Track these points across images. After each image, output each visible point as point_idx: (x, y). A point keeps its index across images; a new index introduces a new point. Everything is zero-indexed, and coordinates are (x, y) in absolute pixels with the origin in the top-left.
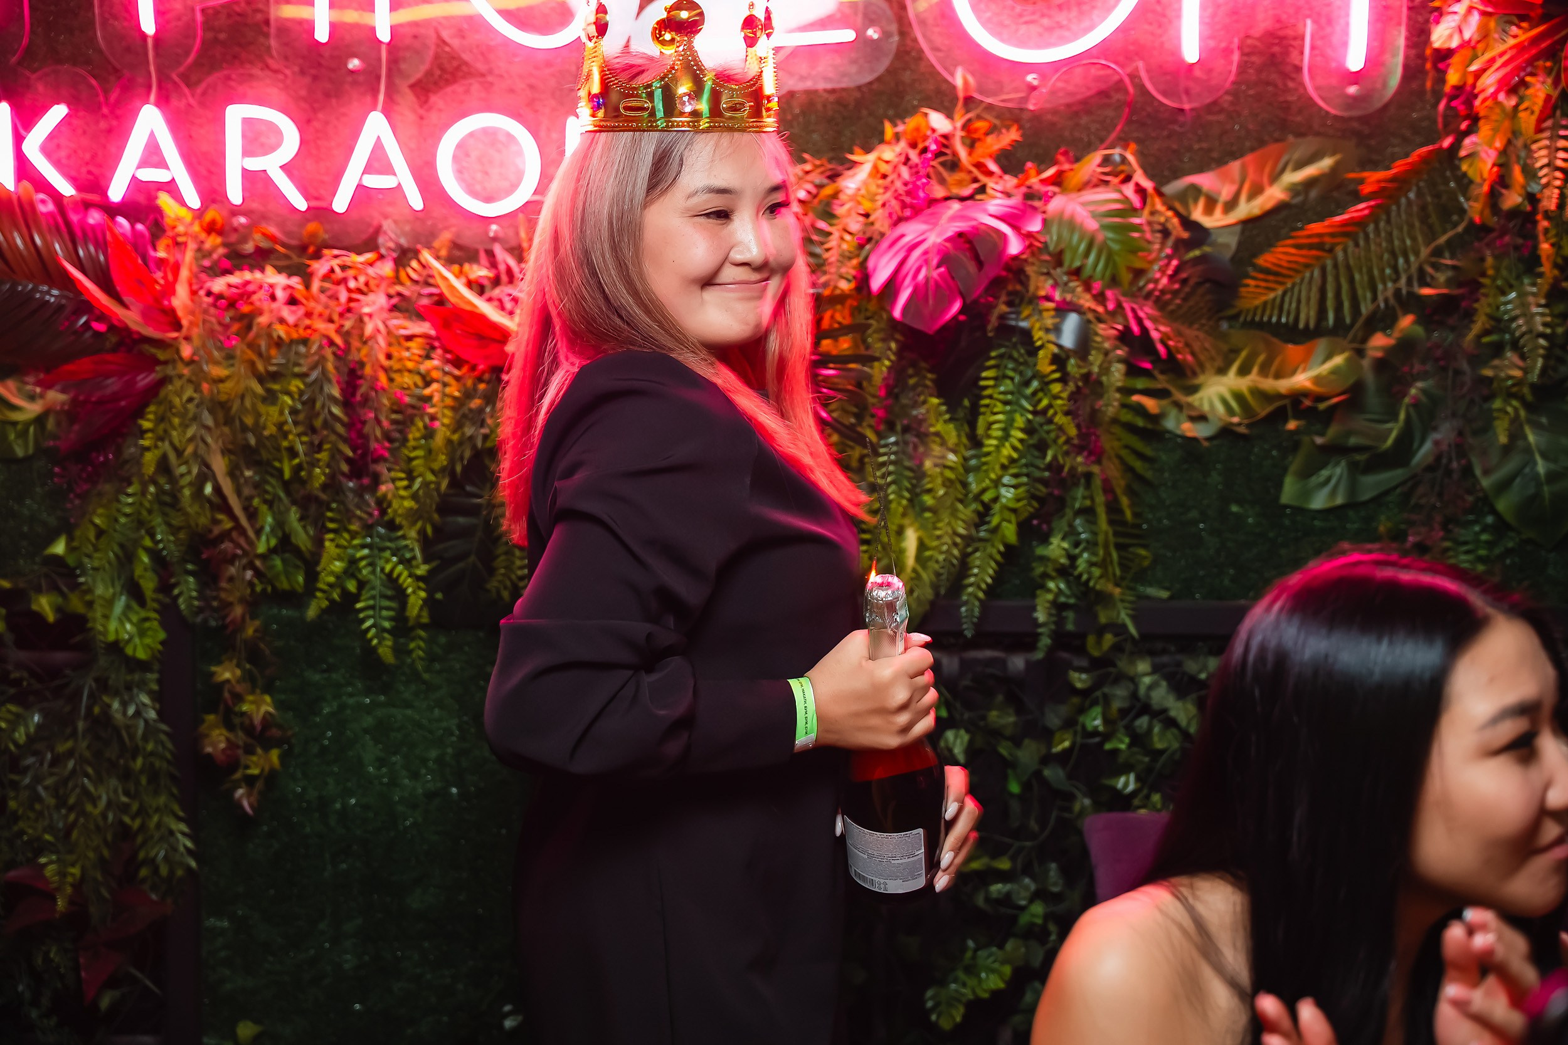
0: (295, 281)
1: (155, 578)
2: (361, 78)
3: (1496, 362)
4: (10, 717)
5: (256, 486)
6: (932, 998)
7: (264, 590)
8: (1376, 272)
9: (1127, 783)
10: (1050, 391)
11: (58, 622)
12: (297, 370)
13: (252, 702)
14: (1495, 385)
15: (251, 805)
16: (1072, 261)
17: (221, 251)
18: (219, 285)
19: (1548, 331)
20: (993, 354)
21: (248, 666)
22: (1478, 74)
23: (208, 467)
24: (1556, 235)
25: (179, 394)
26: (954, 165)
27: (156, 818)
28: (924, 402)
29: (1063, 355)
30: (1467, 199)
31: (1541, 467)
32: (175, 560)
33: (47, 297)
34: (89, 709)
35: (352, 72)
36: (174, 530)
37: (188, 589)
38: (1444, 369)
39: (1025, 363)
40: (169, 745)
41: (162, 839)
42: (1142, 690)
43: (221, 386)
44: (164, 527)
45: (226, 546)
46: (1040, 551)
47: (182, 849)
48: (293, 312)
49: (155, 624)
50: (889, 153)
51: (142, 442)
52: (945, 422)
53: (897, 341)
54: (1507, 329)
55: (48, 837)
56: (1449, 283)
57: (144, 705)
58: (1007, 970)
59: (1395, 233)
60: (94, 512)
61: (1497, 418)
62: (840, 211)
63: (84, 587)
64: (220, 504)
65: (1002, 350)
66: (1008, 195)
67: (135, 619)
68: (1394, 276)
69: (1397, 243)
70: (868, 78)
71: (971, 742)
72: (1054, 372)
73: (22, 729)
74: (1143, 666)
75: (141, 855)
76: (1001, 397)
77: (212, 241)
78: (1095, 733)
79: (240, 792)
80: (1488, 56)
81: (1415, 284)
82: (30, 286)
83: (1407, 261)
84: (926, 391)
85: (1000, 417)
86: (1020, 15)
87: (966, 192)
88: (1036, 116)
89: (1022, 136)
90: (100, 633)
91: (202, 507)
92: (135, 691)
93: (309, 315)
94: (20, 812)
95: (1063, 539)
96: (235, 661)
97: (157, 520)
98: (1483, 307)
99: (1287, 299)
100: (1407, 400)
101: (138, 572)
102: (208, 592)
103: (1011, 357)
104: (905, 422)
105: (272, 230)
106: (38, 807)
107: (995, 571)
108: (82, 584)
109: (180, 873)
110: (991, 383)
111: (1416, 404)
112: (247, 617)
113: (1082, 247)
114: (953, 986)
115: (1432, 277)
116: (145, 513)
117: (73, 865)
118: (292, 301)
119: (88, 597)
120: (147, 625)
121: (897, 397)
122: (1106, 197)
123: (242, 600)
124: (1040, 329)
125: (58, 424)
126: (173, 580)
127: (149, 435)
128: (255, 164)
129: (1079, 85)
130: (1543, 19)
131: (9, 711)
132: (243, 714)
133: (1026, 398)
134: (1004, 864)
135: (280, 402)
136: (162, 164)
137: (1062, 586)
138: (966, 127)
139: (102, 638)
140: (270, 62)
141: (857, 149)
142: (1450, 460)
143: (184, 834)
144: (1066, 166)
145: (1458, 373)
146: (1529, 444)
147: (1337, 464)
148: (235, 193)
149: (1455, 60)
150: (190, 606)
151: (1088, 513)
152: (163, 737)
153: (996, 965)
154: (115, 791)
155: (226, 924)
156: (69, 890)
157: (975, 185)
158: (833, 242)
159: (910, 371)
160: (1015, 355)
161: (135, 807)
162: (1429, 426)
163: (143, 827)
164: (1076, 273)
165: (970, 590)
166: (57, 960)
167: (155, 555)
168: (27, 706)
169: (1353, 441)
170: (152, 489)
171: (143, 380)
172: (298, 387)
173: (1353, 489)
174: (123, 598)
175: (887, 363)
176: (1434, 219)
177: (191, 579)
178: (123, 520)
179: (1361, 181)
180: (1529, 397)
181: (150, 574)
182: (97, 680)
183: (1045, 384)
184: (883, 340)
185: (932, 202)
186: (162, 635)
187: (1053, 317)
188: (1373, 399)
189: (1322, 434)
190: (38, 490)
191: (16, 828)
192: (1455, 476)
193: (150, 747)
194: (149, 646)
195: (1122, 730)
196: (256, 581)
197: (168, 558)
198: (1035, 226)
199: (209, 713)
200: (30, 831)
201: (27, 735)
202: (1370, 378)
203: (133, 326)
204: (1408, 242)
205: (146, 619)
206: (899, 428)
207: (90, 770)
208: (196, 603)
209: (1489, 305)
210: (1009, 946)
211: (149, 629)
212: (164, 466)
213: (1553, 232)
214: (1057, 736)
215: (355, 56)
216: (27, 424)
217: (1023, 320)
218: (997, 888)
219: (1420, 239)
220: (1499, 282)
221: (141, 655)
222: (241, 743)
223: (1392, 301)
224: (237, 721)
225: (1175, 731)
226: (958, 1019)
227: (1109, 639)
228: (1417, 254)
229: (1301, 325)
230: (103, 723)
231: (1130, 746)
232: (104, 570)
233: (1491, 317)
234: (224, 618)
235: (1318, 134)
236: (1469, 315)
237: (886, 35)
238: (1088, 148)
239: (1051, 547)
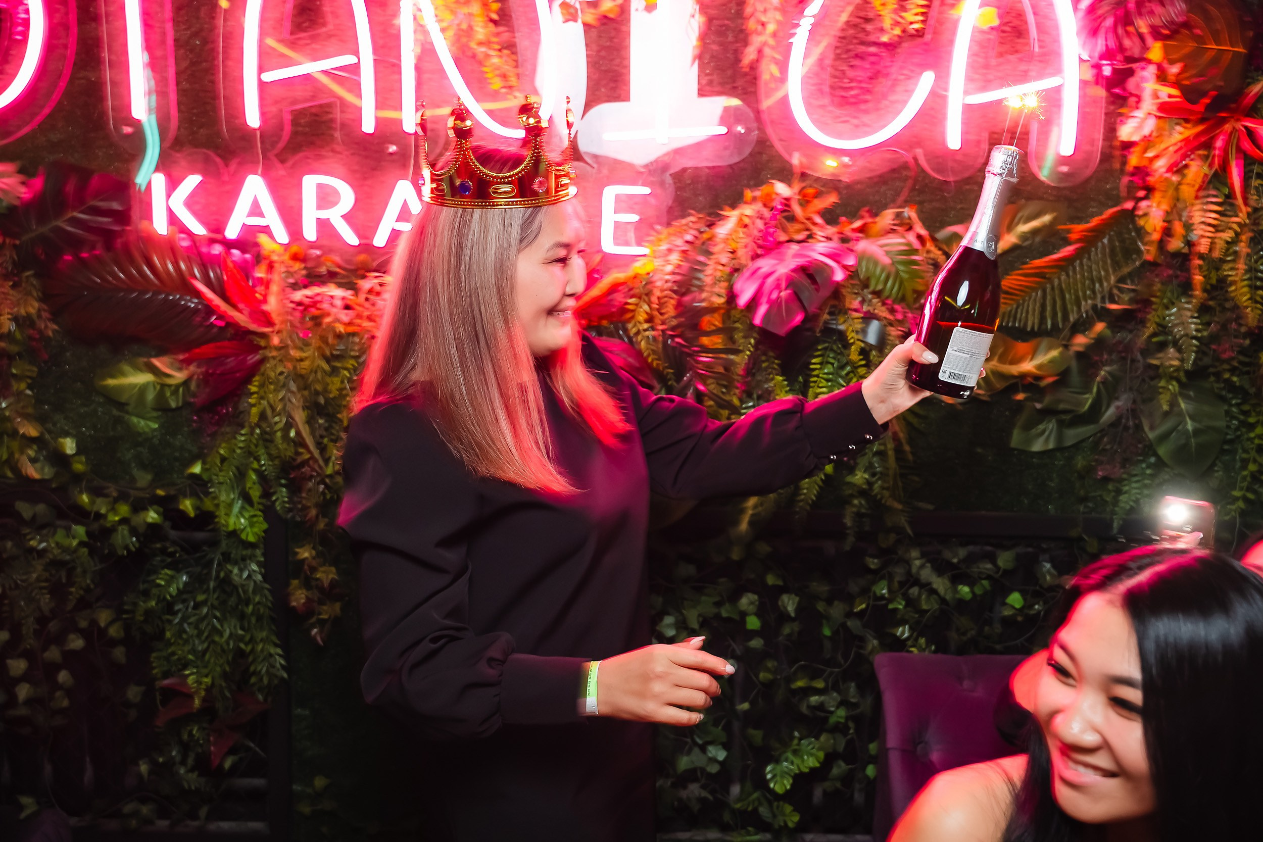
0: (348, 294)
1: (260, 489)
2: (394, 157)
3: (1161, 355)
4: (167, 577)
5: (326, 429)
6: (770, 772)
7: (332, 497)
8: (1080, 294)
9: (903, 632)
10: (858, 373)
11: (196, 516)
12: (352, 353)
13: (324, 572)
14: (1161, 370)
15: (322, 638)
16: (876, 285)
17: (304, 272)
18: (299, 295)
19: (1199, 335)
20: (820, 347)
21: (320, 548)
22: (1152, 160)
23: (293, 419)
24: (1208, 270)
25: (272, 369)
26: (792, 219)
27: (260, 647)
28: (773, 379)
29: (868, 348)
30: (1144, 244)
31: (1190, 426)
32: (272, 478)
33: (189, 304)
34: (218, 573)
35: (391, 154)
36: (271, 457)
37: (282, 495)
38: (1124, 359)
39: (841, 354)
40: (270, 598)
41: (264, 660)
42: (914, 570)
43: (302, 363)
44: (266, 456)
45: (306, 469)
46: (849, 479)
47: (278, 665)
48: (347, 315)
49: (261, 519)
50: (748, 210)
51: (250, 400)
52: (786, 392)
53: (755, 339)
54: (1170, 333)
55: (190, 657)
56: (1131, 301)
57: (254, 571)
58: (821, 755)
59: (1094, 266)
60: (220, 446)
61: (1161, 393)
62: (715, 249)
63: (213, 495)
64: (300, 442)
65: (826, 345)
66: (829, 239)
67: (247, 515)
68: (1092, 296)
69: (1094, 273)
70: (736, 159)
71: (799, 603)
72: (861, 360)
73: (175, 586)
74: (915, 553)
75: (252, 669)
76: (825, 376)
77: (297, 266)
78: (882, 597)
79: (315, 631)
80: (1163, 146)
81: (1107, 301)
82: (178, 296)
83: (1101, 285)
84: (774, 372)
85: (824, 390)
86: (838, 117)
87: (800, 237)
88: (849, 186)
89: (840, 199)
90: (224, 525)
91: (288, 444)
92: (248, 561)
93: (359, 316)
94: (172, 641)
95: (865, 472)
96: (312, 545)
97: (261, 451)
98: (1153, 318)
99: (1019, 311)
100: (1098, 379)
101: (249, 485)
102: (296, 499)
103: (832, 350)
104: (760, 393)
105: (337, 259)
106: (184, 636)
107: (817, 491)
108: (211, 493)
109: (276, 682)
110: (818, 366)
111: (1104, 382)
112: (320, 516)
113: (883, 276)
114: (785, 764)
115: (1119, 297)
116: (253, 447)
117: (206, 676)
118: (347, 307)
119: (216, 502)
120: (255, 519)
121: (754, 375)
122: (896, 241)
123: (317, 505)
124: (853, 331)
125: (198, 386)
126: (272, 491)
127: (255, 396)
128: (323, 214)
129: (878, 165)
130: (1202, 121)
131: (166, 574)
132: (318, 579)
133: (842, 377)
134: (820, 684)
135: (341, 374)
136: (261, 215)
137: (863, 502)
138: (800, 192)
139: (224, 529)
140: (335, 146)
141: (727, 208)
142: (1128, 419)
143: (279, 655)
144: (869, 220)
145: (1133, 361)
146: (1182, 409)
147: (1049, 421)
148: (310, 233)
149: (1136, 150)
150: (283, 507)
151: (881, 454)
152: (266, 592)
153: (814, 751)
154: (235, 627)
155: (307, 712)
156: (203, 693)
157: (807, 233)
158: (709, 270)
159: (764, 358)
160: (835, 347)
161: (247, 638)
162: (1112, 397)
163: (252, 650)
164: (877, 294)
165: (801, 504)
166: (197, 735)
167: (259, 473)
168: (178, 571)
169: (1062, 406)
170: (258, 431)
171: (253, 359)
172: (353, 365)
173: (1060, 438)
174: (240, 502)
175: (748, 353)
176: (1120, 257)
177: (284, 490)
178: (238, 451)
179: (1069, 231)
180: (1184, 379)
181: (257, 487)
182: (223, 554)
183: (855, 368)
184: (745, 337)
185: (780, 244)
186: (265, 526)
187: (861, 323)
188: (1075, 378)
189: (1039, 401)
190: (186, 429)
191: (170, 651)
192: (1131, 431)
193: (257, 599)
194: (256, 534)
195: (900, 596)
196: (326, 491)
197: (268, 477)
198: (850, 261)
199: (294, 579)
200: (180, 652)
201: (178, 589)
202: (1074, 364)
203: (242, 324)
204: (1103, 273)
205: (254, 516)
206: (755, 396)
207: (218, 614)
208: (287, 505)
209: (1158, 316)
210: (823, 738)
211: (257, 522)
212: (263, 416)
213: (1205, 268)
214: (858, 601)
215: (393, 143)
216: (178, 387)
217: (840, 324)
218: (814, 699)
219: (1111, 270)
220: (1165, 301)
221: (251, 539)
222: (316, 599)
223: (1091, 312)
224: (314, 583)
225: (935, 596)
226: (788, 787)
227: (893, 537)
228: (1108, 280)
229: (1029, 329)
230: (225, 583)
231: (905, 607)
232: (227, 484)
233: (1158, 325)
234: (306, 516)
235: (1040, 198)
236: (1143, 322)
237: (749, 130)
238: (885, 207)
239: (857, 477)
